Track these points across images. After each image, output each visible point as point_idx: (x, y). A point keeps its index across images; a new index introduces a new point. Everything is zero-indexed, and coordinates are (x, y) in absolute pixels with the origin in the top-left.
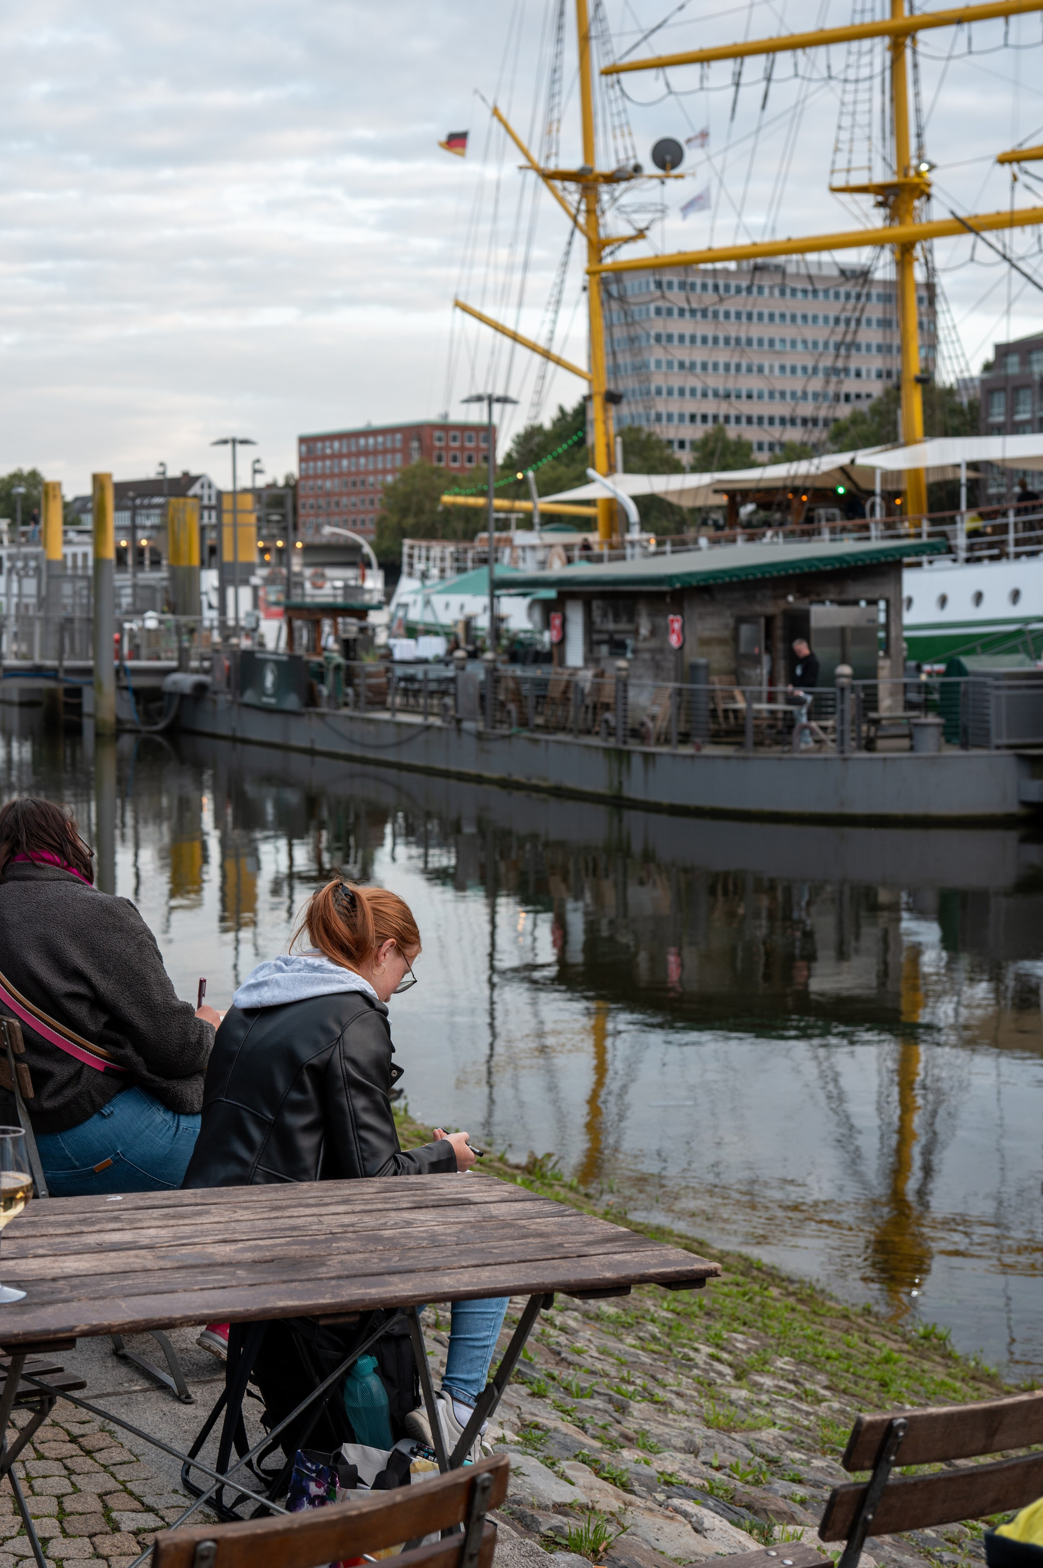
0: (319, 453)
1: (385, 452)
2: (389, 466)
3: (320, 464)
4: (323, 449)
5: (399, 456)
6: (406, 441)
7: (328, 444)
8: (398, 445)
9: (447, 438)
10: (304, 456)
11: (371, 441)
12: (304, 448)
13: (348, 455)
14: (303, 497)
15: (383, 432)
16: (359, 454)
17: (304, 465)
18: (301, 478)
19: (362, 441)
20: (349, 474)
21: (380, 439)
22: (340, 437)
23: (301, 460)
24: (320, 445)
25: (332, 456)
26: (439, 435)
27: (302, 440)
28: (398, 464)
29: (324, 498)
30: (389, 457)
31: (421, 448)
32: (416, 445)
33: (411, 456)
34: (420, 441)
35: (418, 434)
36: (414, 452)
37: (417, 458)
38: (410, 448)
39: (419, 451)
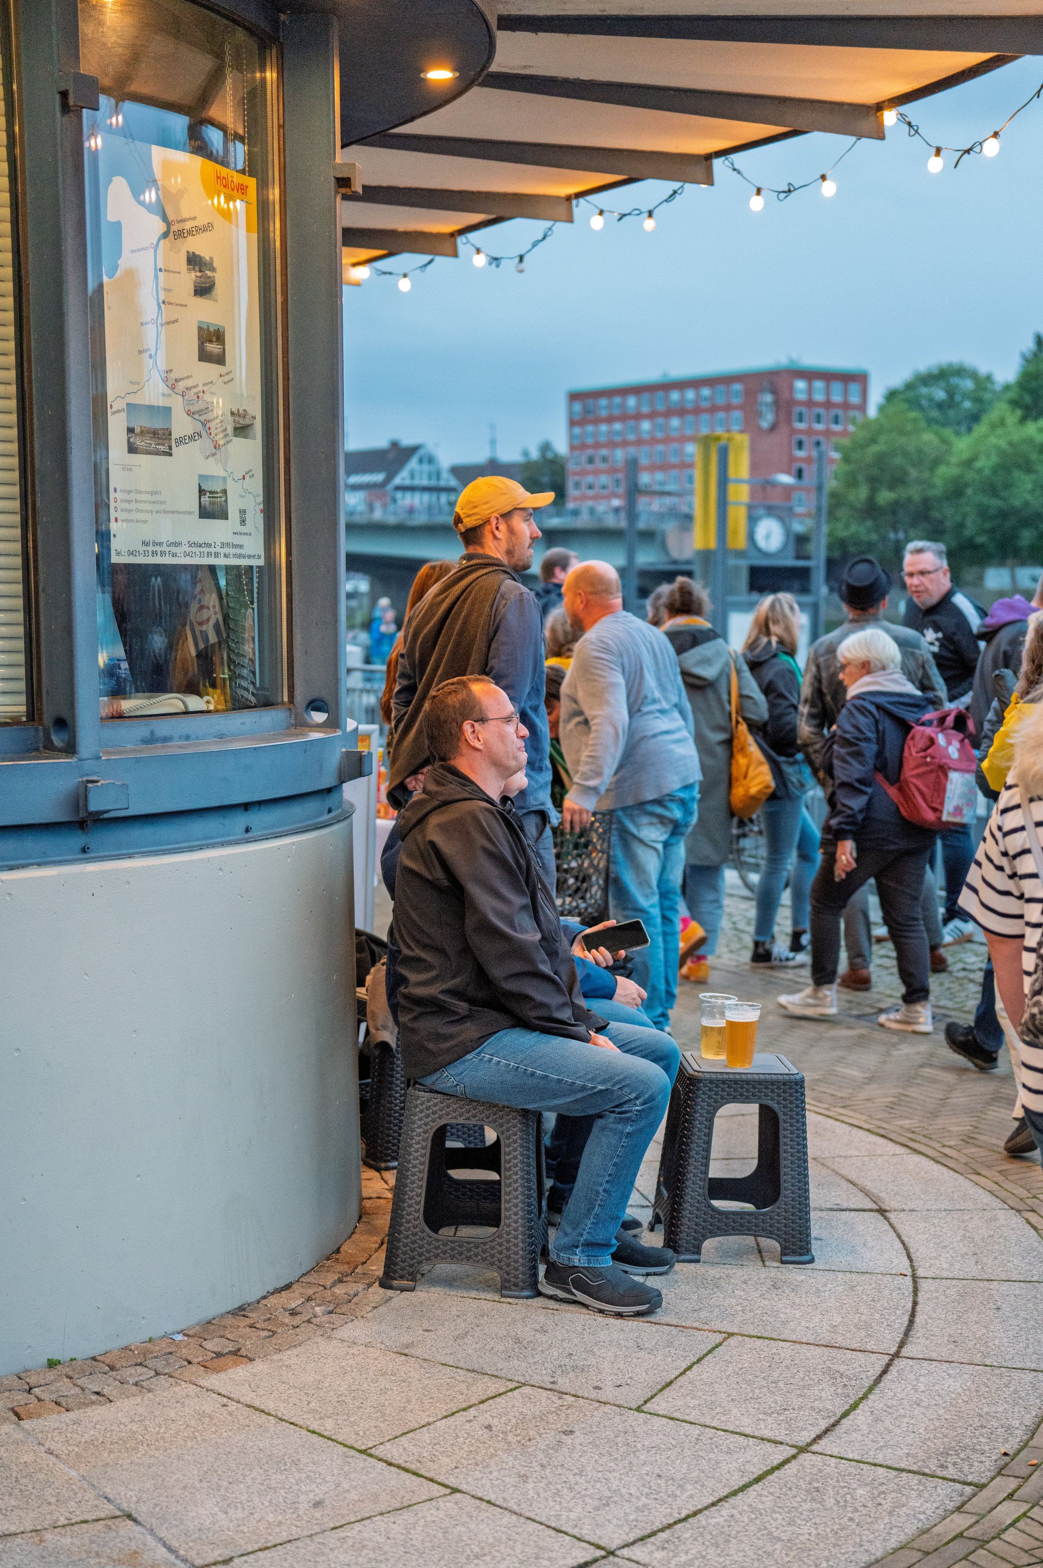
0: (602, 412)
1: (713, 409)
3: (603, 428)
4: (610, 407)
5: (737, 415)
6: (751, 393)
7: (617, 400)
8: (736, 399)
9: (810, 390)
10: (577, 417)
11: (690, 395)
12: (577, 407)
13: (652, 416)
14: (575, 474)
15: (711, 381)
16: (669, 413)
17: (577, 430)
18: (572, 448)
19: (675, 396)
20: (653, 441)
21: (706, 392)
22: (637, 390)
23: (572, 423)
24: (603, 402)
25: (624, 417)
26: (800, 385)
27: (575, 397)
28: (736, 427)
29: (610, 475)
30: (721, 416)
31: (776, 403)
32: (768, 398)
33: (759, 414)
34: (774, 392)
35: (772, 384)
36: (765, 409)
37: (771, 417)
38: (758, 404)
39: (772, 408)
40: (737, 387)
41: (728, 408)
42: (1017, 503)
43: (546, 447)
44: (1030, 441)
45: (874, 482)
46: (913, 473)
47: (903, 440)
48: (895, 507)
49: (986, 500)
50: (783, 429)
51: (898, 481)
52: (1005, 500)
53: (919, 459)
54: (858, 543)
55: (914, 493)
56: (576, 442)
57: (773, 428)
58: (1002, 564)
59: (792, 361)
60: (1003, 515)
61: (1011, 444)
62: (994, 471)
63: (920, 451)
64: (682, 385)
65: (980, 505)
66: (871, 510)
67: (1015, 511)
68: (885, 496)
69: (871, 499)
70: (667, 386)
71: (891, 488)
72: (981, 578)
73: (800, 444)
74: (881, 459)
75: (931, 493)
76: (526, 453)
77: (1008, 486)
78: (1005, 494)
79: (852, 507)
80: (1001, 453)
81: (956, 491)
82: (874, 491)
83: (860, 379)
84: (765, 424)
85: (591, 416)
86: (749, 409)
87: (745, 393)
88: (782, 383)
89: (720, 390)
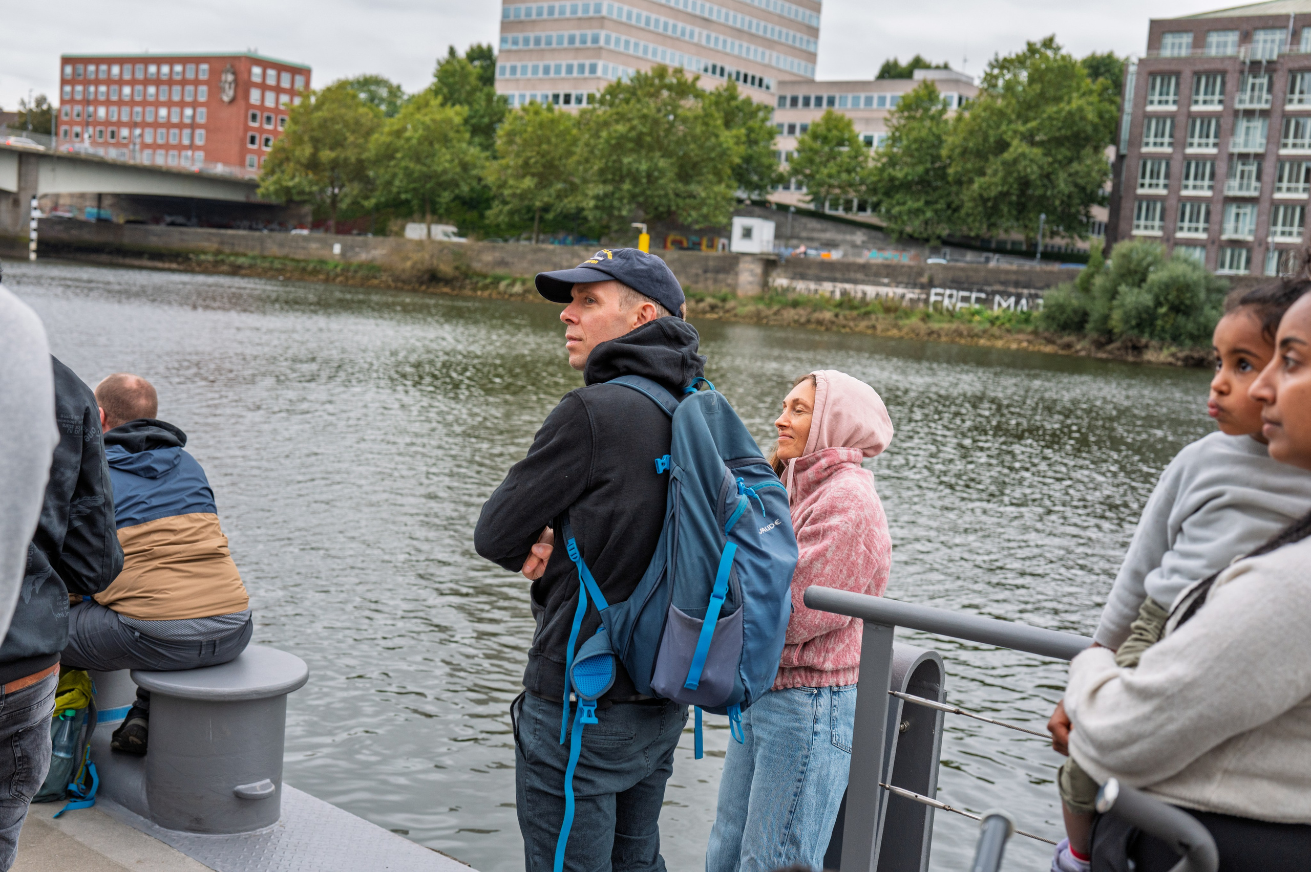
0: (91, 76)
1: (184, 82)
2: (188, 99)
3: (91, 89)
4: (98, 72)
5: (203, 89)
6: (215, 73)
7: (104, 67)
8: (203, 77)
9: (264, 75)
10: (69, 77)
11: (165, 69)
12: (69, 70)
13: (133, 82)
14: (66, 123)
15: (184, 60)
16: (146, 82)
17: (68, 88)
18: (63, 102)
19: (152, 69)
20: (132, 103)
21: (178, 68)
22: (121, 61)
23: (64, 82)
24: (92, 68)
25: (109, 82)
26: (257, 70)
27: (66, 61)
28: (202, 98)
29: (95, 127)
30: (190, 88)
31: (236, 81)
32: (230, 78)
33: (222, 90)
34: (234, 73)
35: (232, 66)
36: (227, 86)
37: (231, 93)
38: (220, 81)
39: (233, 86)
40: (204, 67)
41: (196, 82)
42: (439, 169)
43: (41, 101)
44: (449, 121)
45: (316, 142)
46: (351, 138)
47: (343, 111)
48: (335, 165)
49: (412, 165)
50: (241, 103)
51: (338, 144)
52: (429, 167)
53: (356, 126)
54: (302, 193)
55: (351, 154)
56: (67, 97)
57: (233, 101)
58: (422, 220)
59: (249, 51)
60: (428, 177)
61: (434, 121)
62: (420, 143)
63: (357, 123)
64: (159, 60)
65: (406, 168)
66: (313, 165)
67: (435, 175)
68: (326, 155)
69: (314, 155)
70: (146, 60)
71: (332, 149)
72: (403, 228)
73: (254, 117)
74: (324, 124)
75: (364, 156)
76: (23, 103)
77: (432, 155)
78: (428, 161)
79: (298, 162)
80: (427, 128)
81: (387, 155)
82: (316, 150)
83: (305, 72)
84: (226, 99)
85: (81, 78)
86: (214, 85)
87: (212, 71)
88: (242, 67)
89: (191, 68)
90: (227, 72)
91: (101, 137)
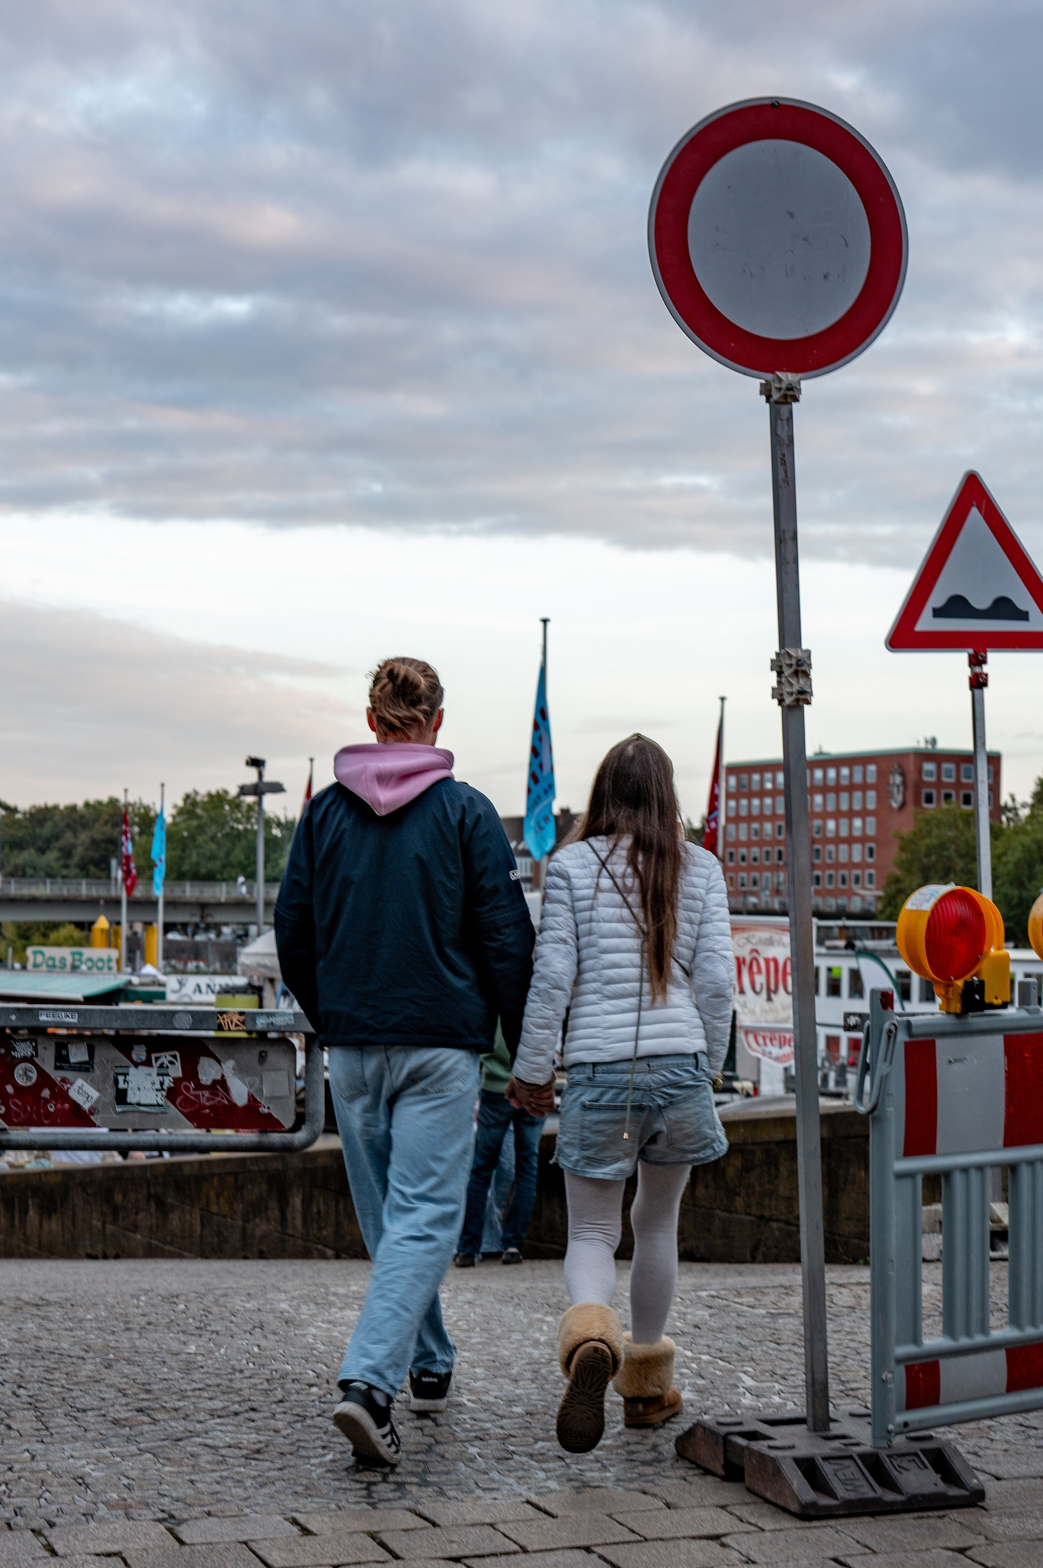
0: (755, 787)
1: (851, 788)
2: (857, 807)
3: (756, 802)
4: (762, 782)
5: (872, 794)
6: (882, 775)
7: (768, 776)
8: (871, 779)
9: (939, 772)
10: (733, 789)
11: (831, 773)
12: (734, 779)
15: (851, 761)
16: (812, 790)
17: (732, 804)
18: (728, 820)
21: (845, 771)
23: (728, 796)
24: (756, 776)
25: (774, 793)
26: (930, 767)
27: (732, 769)
28: (871, 806)
29: (761, 848)
30: (858, 795)
31: (904, 783)
32: (898, 779)
33: (890, 795)
34: (903, 774)
35: (900, 766)
36: (895, 790)
37: (900, 798)
38: (888, 785)
39: (901, 789)
40: (872, 768)
41: (864, 787)
50: (911, 809)
56: (732, 815)
57: (903, 806)
84: (895, 805)
85: (746, 790)
86: (882, 788)
87: (880, 773)
88: (910, 766)
89: (858, 770)
90: (893, 773)
91: (767, 859)
